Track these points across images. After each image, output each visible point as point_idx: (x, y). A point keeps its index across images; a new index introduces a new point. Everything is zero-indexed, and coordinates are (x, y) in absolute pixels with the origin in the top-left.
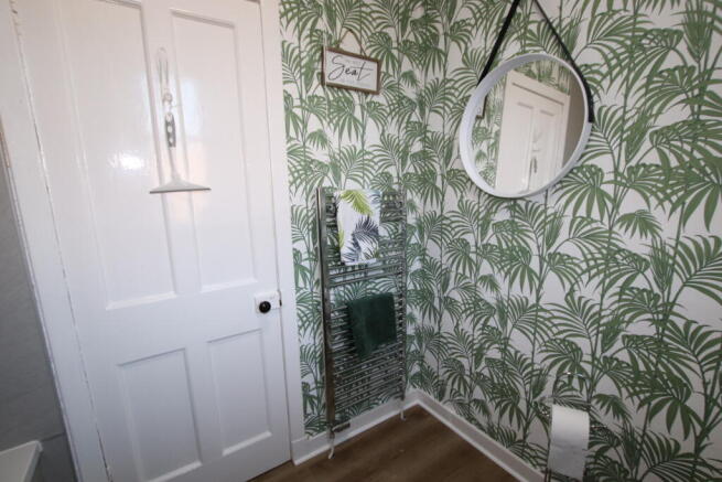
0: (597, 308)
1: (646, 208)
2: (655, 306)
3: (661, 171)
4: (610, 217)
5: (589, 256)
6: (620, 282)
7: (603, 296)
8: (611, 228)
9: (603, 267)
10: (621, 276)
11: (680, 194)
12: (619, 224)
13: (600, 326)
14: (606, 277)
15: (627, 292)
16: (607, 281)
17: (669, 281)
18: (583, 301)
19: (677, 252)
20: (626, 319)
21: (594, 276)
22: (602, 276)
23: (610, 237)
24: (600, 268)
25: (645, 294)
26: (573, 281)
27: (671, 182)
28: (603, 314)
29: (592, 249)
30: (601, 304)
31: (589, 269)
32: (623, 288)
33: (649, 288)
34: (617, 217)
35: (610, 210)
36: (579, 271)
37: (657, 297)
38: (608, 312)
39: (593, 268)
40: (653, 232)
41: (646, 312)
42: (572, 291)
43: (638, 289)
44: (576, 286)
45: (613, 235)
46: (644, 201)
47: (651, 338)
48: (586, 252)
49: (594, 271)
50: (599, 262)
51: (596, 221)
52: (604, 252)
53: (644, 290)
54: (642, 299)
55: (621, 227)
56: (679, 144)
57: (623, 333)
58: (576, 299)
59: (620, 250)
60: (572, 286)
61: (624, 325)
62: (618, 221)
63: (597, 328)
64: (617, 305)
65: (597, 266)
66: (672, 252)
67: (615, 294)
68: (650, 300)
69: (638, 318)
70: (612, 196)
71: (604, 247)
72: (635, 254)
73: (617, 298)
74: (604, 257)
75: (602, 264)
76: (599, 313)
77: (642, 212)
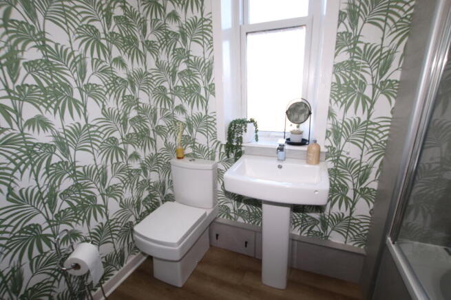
0: (36, 190)
1: (39, 113)
2: (68, 168)
3: (39, 90)
4: (17, 123)
5: (13, 157)
6: (44, 165)
7: (36, 180)
8: (22, 132)
9: (28, 160)
10: (43, 160)
11: (55, 102)
12: (27, 127)
13: (43, 199)
14: (33, 166)
15: (51, 168)
16: (35, 168)
17: (69, 152)
18: (24, 191)
19: (66, 135)
20: (57, 184)
21: (24, 169)
22: (30, 167)
23: (24, 138)
24: (26, 162)
25: (60, 165)
26: (8, 182)
27: (48, 96)
28: (42, 191)
29: (13, 151)
30: (38, 186)
31: (18, 167)
32: (47, 168)
33: (61, 160)
34: (23, 123)
35: (15, 118)
36: (10, 172)
37: (66, 163)
38: (45, 187)
39: (20, 164)
40: (50, 127)
41: (65, 174)
42: (10, 190)
43: (56, 164)
44: (13, 185)
45: (26, 136)
46: (36, 109)
47: (73, 186)
48: (9, 155)
49: (22, 167)
50: (23, 158)
51: (7, 129)
52: (25, 149)
53: (59, 162)
54: (61, 168)
55: (29, 128)
56: (43, 73)
57: (58, 194)
58: (18, 194)
59: (35, 145)
60: (9, 186)
61: (57, 189)
62: (25, 125)
63: (43, 202)
64: (48, 180)
65: (23, 162)
66: (64, 136)
67: (44, 174)
68: (64, 166)
69: (63, 180)
70: (13, 108)
71: (22, 147)
72: (45, 144)
73: (46, 175)
74: (26, 153)
75: (26, 159)
76: (39, 192)
77: (38, 117)
